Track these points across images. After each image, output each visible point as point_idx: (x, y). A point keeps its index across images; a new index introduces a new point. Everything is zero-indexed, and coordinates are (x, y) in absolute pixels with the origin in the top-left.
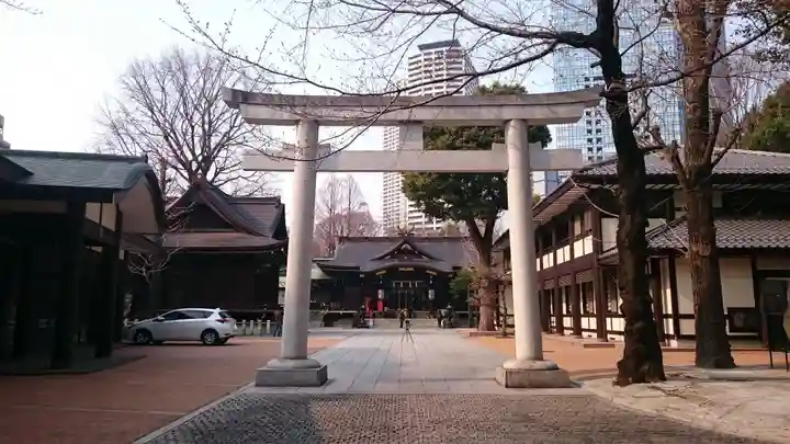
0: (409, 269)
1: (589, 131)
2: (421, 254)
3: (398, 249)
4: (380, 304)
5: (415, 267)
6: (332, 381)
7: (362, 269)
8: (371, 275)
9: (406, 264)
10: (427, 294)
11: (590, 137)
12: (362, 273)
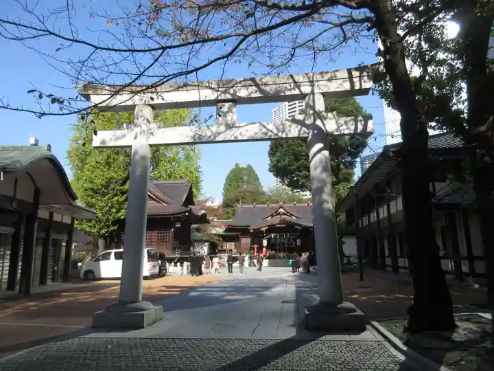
0: (282, 226)
2: (291, 215)
3: (276, 212)
4: (264, 249)
8: (257, 230)
12: (251, 229)
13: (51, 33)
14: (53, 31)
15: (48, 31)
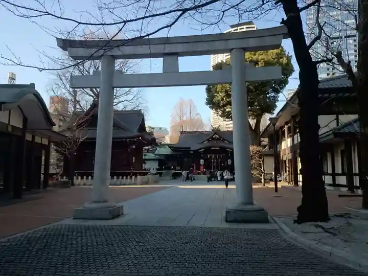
0: (217, 148)
1: (328, 69)
2: (224, 140)
3: (212, 137)
4: (202, 167)
5: (220, 147)
6: (125, 215)
7: (192, 149)
8: (196, 152)
9: (216, 146)
10: (228, 162)
11: (328, 72)
12: (191, 151)
13: (49, 14)
14: (50, 13)
15: (47, 12)
